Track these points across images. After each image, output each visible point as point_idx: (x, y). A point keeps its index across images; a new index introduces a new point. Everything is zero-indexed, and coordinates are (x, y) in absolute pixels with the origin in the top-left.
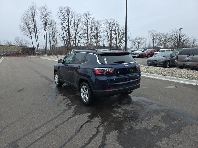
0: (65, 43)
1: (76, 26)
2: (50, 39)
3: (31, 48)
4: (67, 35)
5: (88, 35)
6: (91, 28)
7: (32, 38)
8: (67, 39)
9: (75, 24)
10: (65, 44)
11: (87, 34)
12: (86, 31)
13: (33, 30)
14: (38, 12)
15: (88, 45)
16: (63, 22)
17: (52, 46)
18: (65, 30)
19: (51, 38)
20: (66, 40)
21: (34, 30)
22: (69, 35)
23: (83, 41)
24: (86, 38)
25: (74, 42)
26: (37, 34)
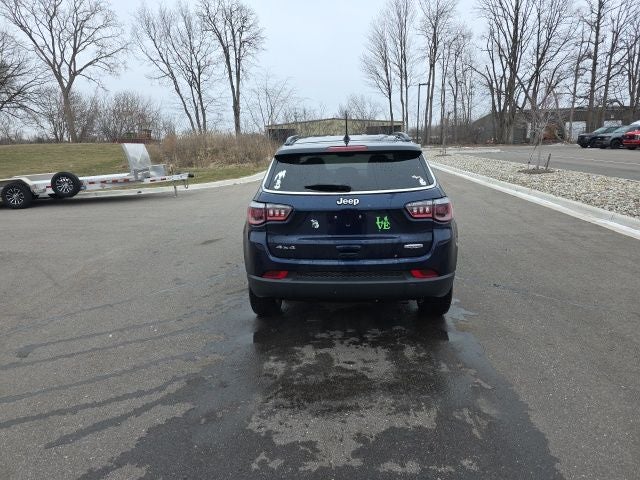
0: (497, 103)
1: (544, 34)
2: (443, 91)
3: (386, 124)
4: (504, 74)
5: (595, 64)
6: (616, 34)
7: (390, 95)
8: (503, 89)
9: (542, 24)
10: (494, 107)
11: (595, 58)
12: (592, 47)
13: (396, 68)
14: (418, 7)
15: (591, 102)
16: (495, 26)
17: (446, 116)
18: (501, 56)
19: (447, 87)
20: (499, 92)
21: (400, 67)
22: (514, 71)
23: (572, 89)
24: (588, 76)
25: (527, 97)
26: (406, 79)
